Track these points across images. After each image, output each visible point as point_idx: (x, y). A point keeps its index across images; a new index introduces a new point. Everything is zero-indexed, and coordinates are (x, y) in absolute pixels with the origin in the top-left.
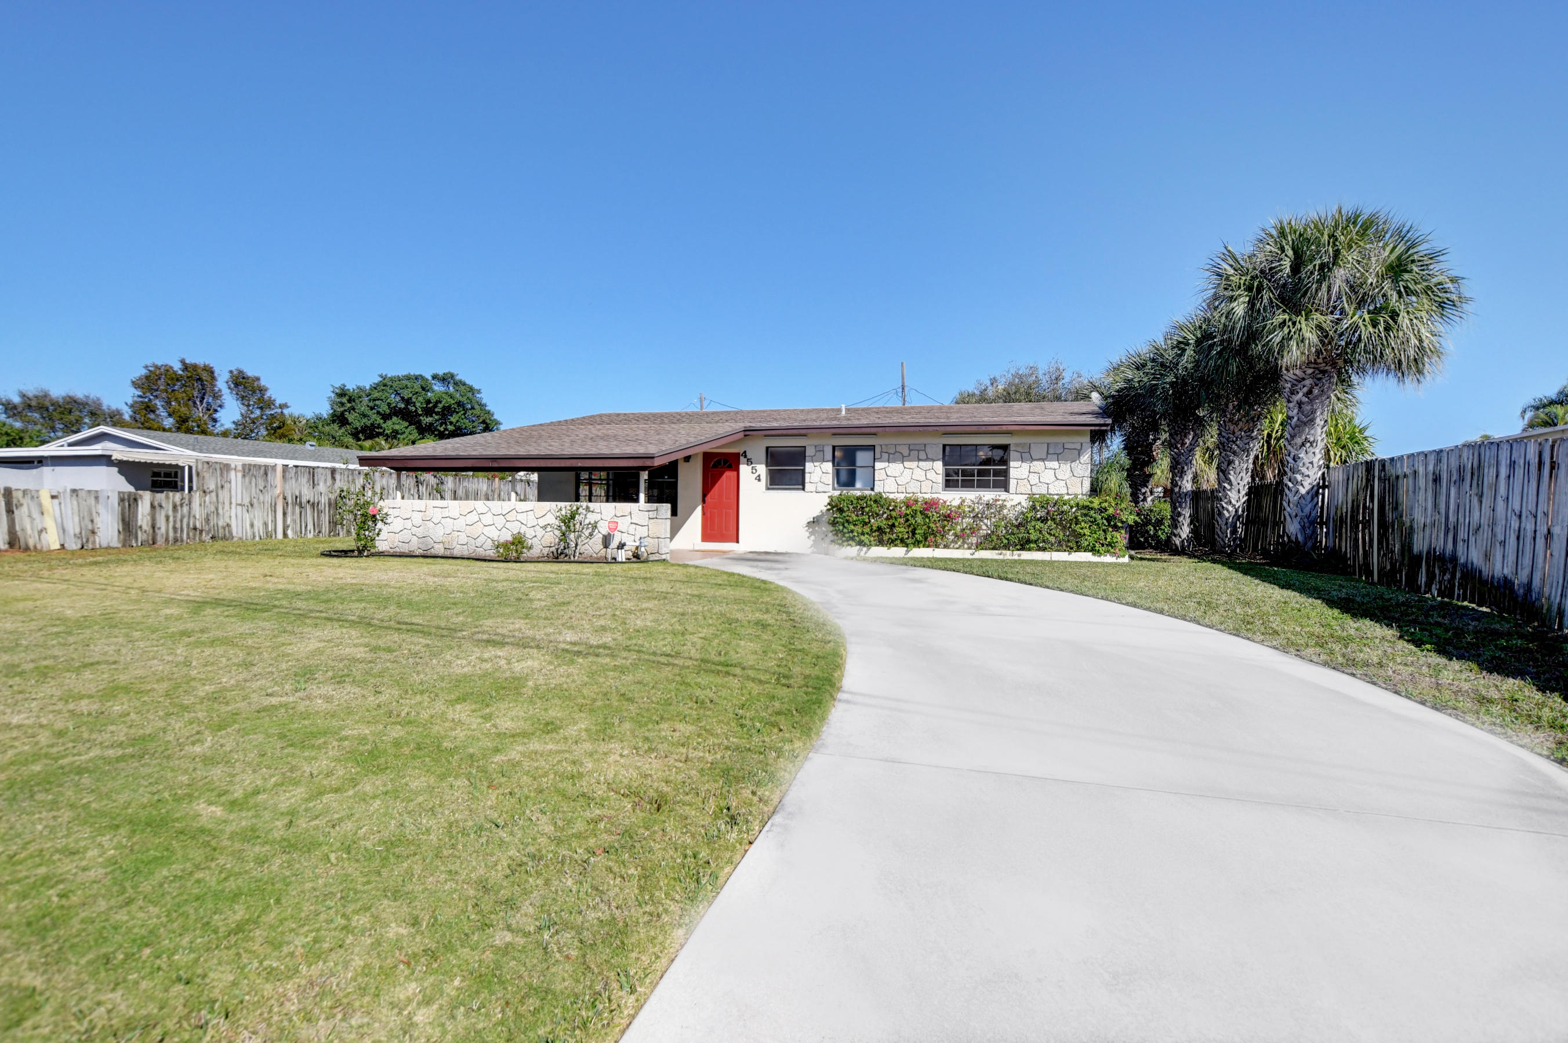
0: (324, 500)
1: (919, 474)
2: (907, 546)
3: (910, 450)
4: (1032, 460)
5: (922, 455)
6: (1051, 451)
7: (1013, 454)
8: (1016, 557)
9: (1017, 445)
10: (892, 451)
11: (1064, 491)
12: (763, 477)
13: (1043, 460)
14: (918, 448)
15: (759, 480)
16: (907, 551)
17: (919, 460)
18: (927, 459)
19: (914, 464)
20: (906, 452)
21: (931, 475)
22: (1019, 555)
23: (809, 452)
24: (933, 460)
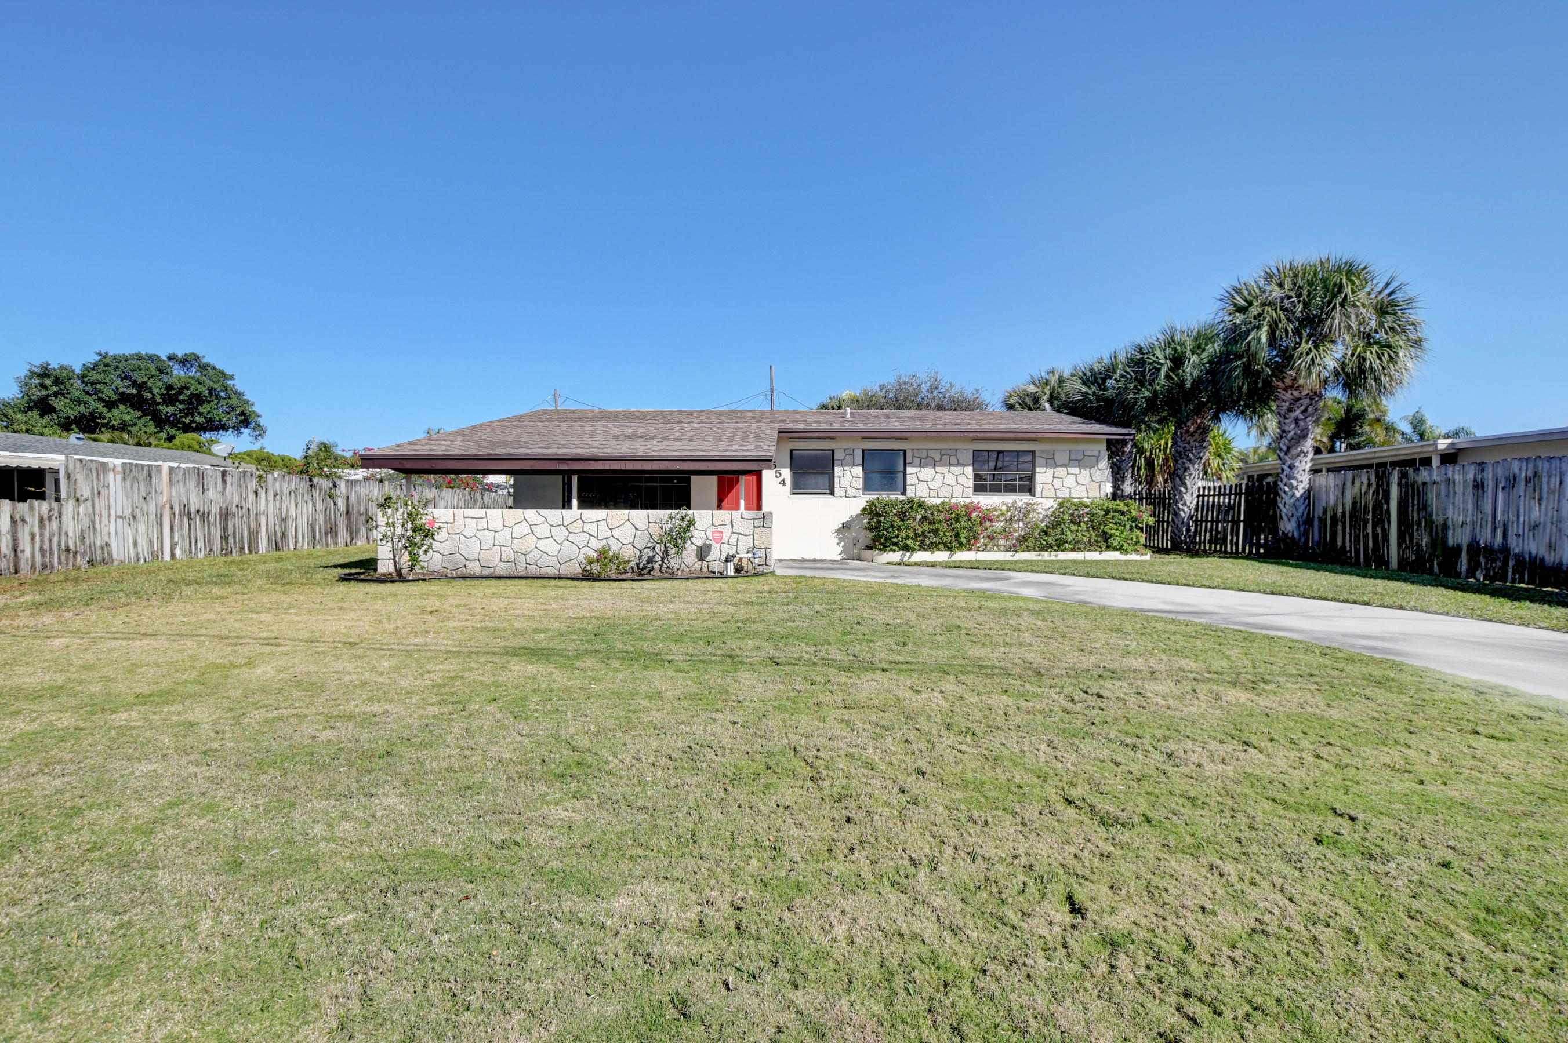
0: (215, 510)
1: (950, 479)
2: (950, 549)
3: (942, 455)
4: (1056, 466)
5: (954, 460)
6: (1073, 458)
7: (1038, 460)
8: (1053, 558)
9: (1042, 451)
10: (924, 455)
11: (1084, 495)
12: (788, 482)
13: (1065, 466)
14: (949, 452)
15: (784, 484)
16: (951, 556)
17: (951, 465)
18: (958, 464)
19: (945, 470)
20: (937, 457)
21: (962, 480)
22: (1056, 556)
23: (838, 456)
24: (964, 465)
